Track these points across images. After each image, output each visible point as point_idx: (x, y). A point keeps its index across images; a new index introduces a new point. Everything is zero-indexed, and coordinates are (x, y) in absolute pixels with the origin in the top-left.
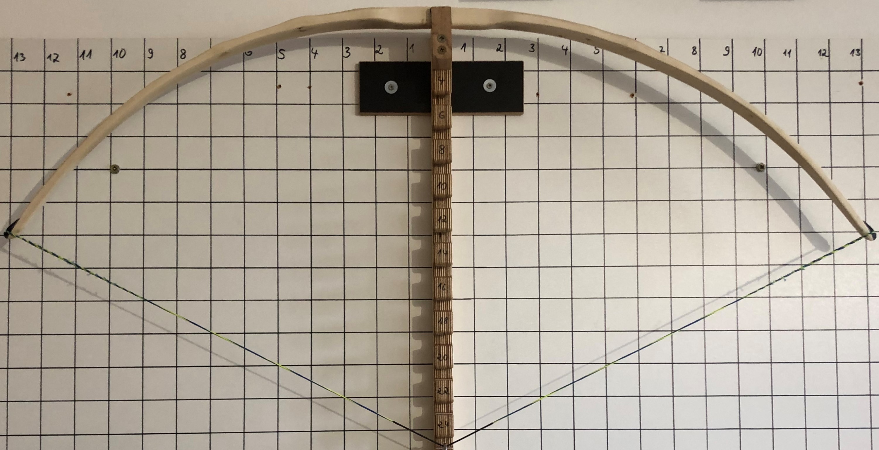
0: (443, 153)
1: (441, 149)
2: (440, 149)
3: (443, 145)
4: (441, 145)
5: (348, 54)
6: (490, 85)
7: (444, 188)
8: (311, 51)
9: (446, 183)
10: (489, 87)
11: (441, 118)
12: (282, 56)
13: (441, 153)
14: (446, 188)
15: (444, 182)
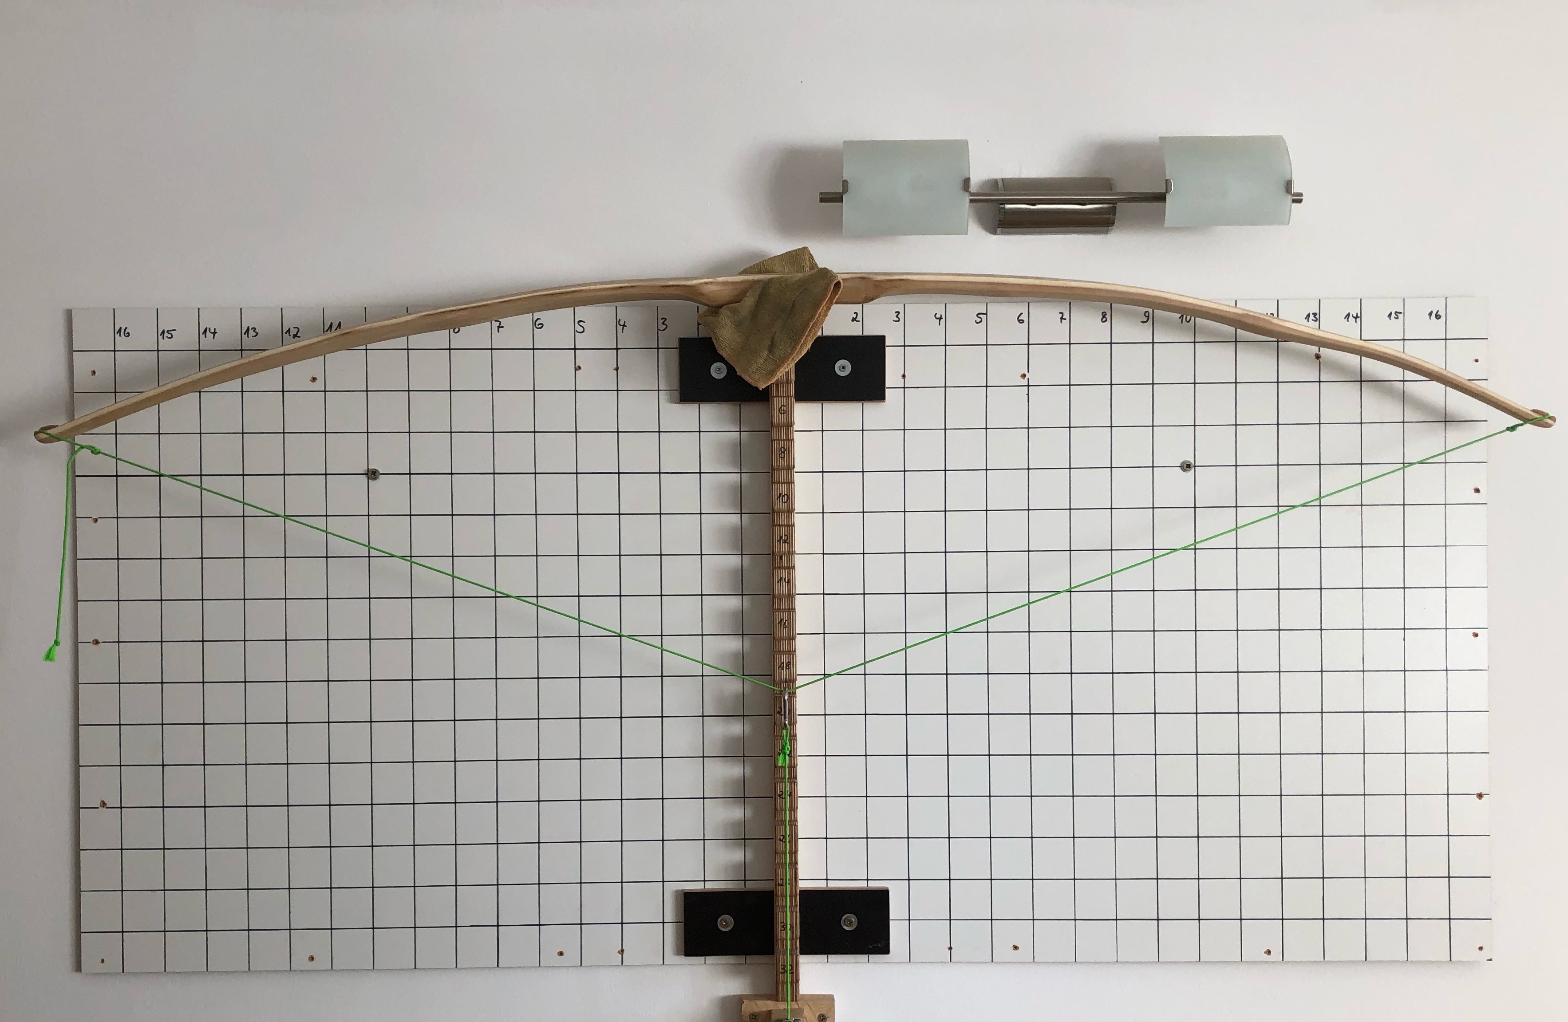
0: (784, 458)
1: (782, 452)
2: (780, 452)
3: (784, 448)
4: (782, 447)
5: (665, 326)
6: (843, 368)
7: (786, 501)
8: (618, 322)
9: (788, 494)
10: (843, 370)
11: (781, 414)
12: (581, 330)
13: (782, 458)
14: (788, 501)
15: (786, 493)
